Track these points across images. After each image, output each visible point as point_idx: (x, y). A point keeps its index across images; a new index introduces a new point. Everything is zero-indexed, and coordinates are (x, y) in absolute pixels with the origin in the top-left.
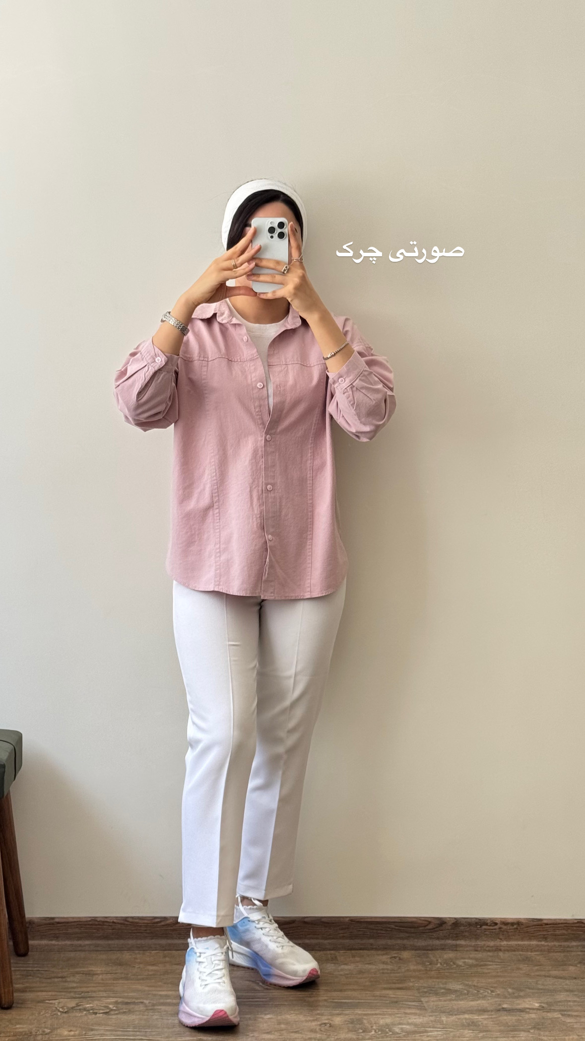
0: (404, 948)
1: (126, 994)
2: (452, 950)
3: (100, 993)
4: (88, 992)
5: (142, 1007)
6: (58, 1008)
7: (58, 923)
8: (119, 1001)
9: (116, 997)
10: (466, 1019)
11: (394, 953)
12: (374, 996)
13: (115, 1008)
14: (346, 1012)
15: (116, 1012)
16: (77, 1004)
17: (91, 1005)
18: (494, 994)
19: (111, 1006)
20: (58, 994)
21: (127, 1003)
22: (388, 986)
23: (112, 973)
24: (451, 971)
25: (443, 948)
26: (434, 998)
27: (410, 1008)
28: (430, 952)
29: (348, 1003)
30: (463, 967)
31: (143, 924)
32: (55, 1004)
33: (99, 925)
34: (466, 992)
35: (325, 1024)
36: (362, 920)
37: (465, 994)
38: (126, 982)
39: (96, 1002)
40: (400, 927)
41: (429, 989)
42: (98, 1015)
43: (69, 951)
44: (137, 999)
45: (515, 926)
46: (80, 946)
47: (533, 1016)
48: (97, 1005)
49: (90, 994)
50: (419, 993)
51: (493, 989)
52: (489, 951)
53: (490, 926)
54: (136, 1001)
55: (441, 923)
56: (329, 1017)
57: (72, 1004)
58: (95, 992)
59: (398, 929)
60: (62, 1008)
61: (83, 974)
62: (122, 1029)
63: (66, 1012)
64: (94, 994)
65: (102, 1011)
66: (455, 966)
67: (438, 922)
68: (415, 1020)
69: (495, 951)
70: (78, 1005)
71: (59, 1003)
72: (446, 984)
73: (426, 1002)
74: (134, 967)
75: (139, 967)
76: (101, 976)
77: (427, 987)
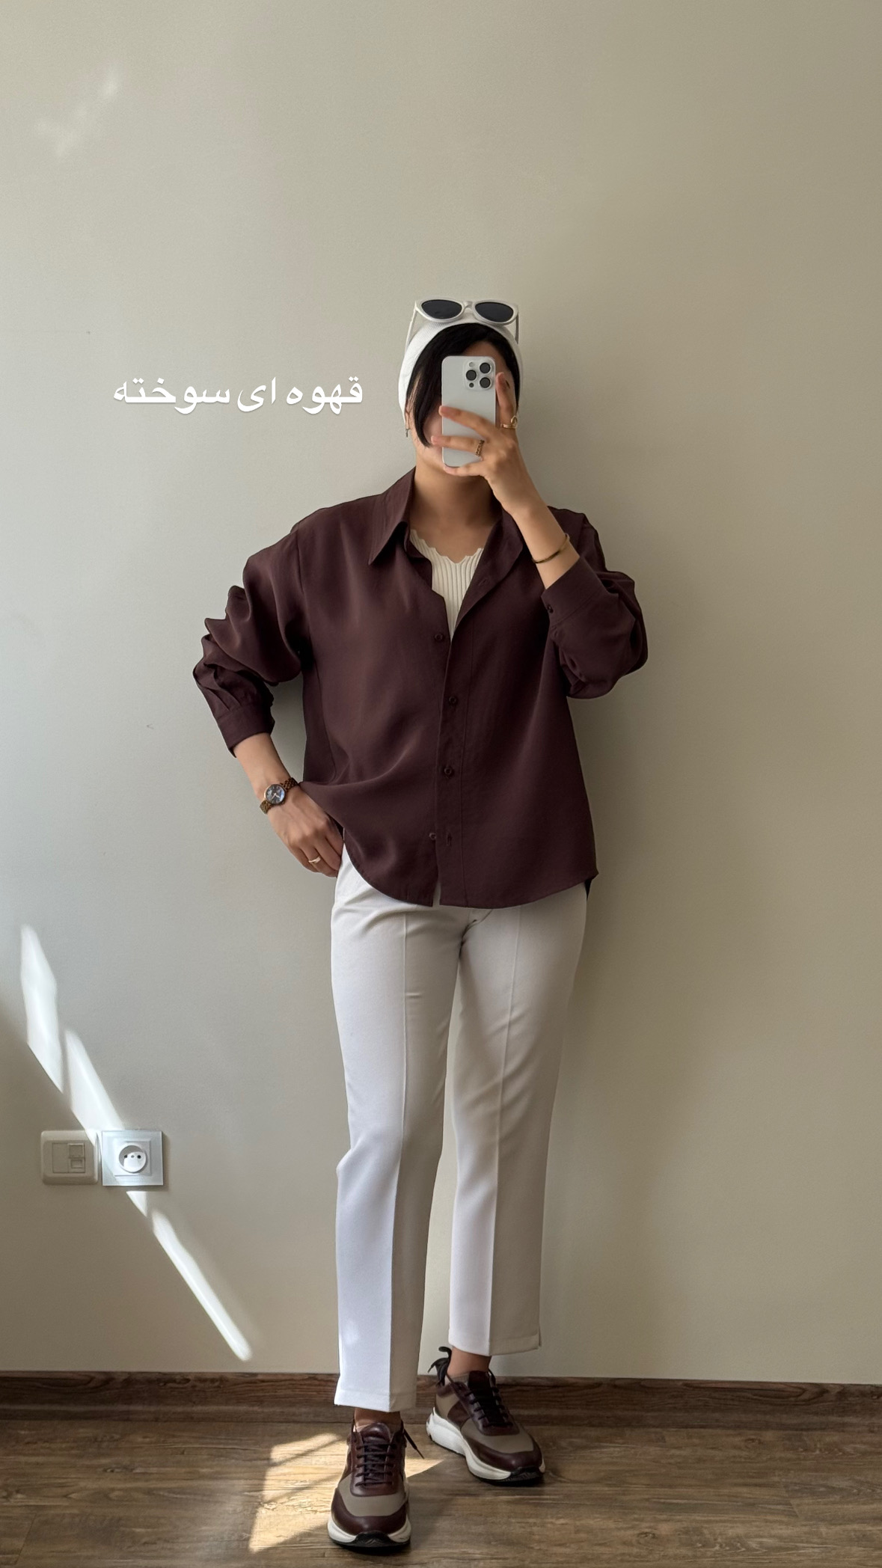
0: (767, 1426)
2: (837, 1431)
4: (305, 1481)
7: (263, 1381)
10: (855, 1531)
11: (751, 1434)
12: (719, 1495)
14: (678, 1517)
17: (309, 1500)
22: (742, 1481)
24: (835, 1461)
25: (824, 1428)
26: (808, 1500)
27: (772, 1514)
28: (804, 1433)
29: (681, 1504)
30: (853, 1454)
32: (256, 1496)
33: (319, 1385)
35: (646, 1533)
36: (702, 1386)
37: (854, 1494)
40: (761, 1396)
41: (803, 1486)
42: (318, 1513)
43: (279, 1421)
46: (294, 1414)
49: (307, 1483)
50: (787, 1491)
55: (821, 1391)
56: (652, 1524)
59: (755, 1399)
66: (841, 1453)
67: (816, 1390)
68: (780, 1531)
70: (289, 1499)
71: (263, 1495)
72: (827, 1480)
73: (798, 1505)
76: (323, 1459)
77: (799, 1484)
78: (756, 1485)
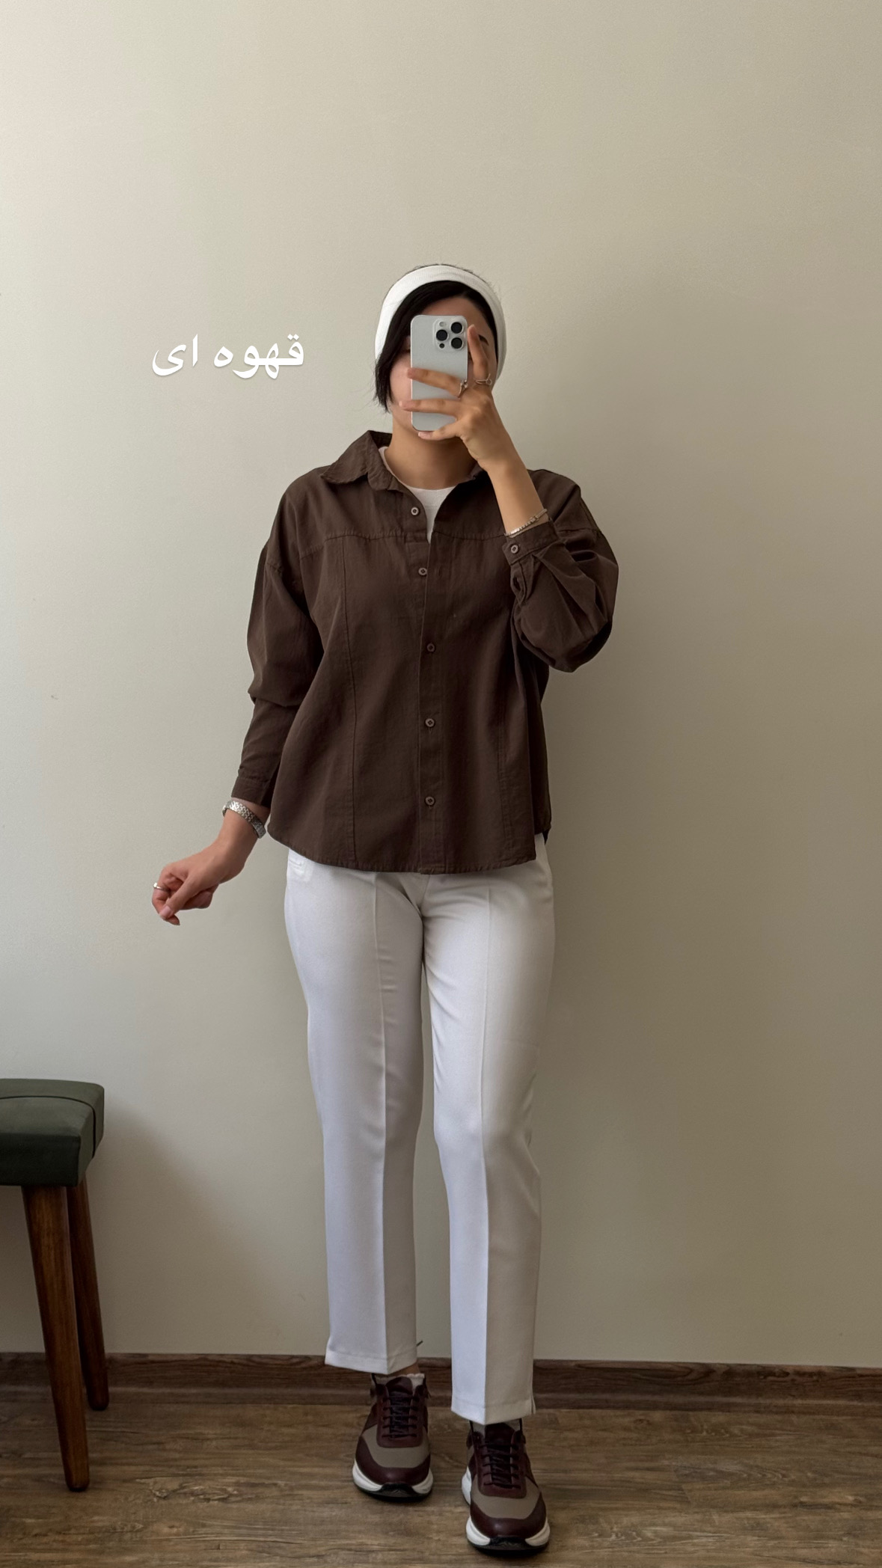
0: (655, 1407)
1: (252, 1471)
2: (723, 1411)
3: (213, 1468)
4: (196, 1467)
5: (275, 1492)
6: (153, 1491)
7: (153, 1362)
8: (242, 1481)
9: (238, 1476)
10: (748, 1519)
11: (639, 1414)
13: (235, 1492)
14: (573, 1504)
15: (239, 1499)
16: (181, 1485)
17: (202, 1487)
18: (786, 1479)
19: (230, 1489)
20: (154, 1469)
21: (254, 1485)
22: (632, 1464)
23: (230, 1438)
24: (722, 1443)
25: (710, 1407)
26: (700, 1485)
27: (665, 1499)
28: (691, 1413)
29: (575, 1490)
30: (740, 1436)
31: (274, 1366)
32: (149, 1484)
33: (210, 1365)
34: (745, 1475)
36: (595, 1366)
37: (745, 1479)
38: (251, 1452)
39: (209, 1483)
40: (649, 1376)
41: (692, 1470)
42: (211, 1502)
43: (169, 1403)
44: (268, 1478)
45: (815, 1378)
46: (184, 1395)
47: (846, 1515)
48: (210, 1487)
49: (199, 1469)
50: (678, 1476)
51: (784, 1472)
52: (777, 1413)
53: (779, 1377)
54: (267, 1482)
55: (707, 1372)
57: (173, 1484)
58: (206, 1466)
59: (646, 1380)
60: (160, 1490)
61: (188, 1438)
62: (247, 1526)
63: (165, 1498)
64: (205, 1471)
65: (216, 1497)
66: (728, 1435)
67: (703, 1370)
69: (786, 1413)
70: (182, 1487)
71: (155, 1483)
72: (716, 1463)
73: (690, 1491)
74: (262, 1429)
75: (269, 1431)
76: (214, 1443)
77: (689, 1467)
78: (648, 1469)
